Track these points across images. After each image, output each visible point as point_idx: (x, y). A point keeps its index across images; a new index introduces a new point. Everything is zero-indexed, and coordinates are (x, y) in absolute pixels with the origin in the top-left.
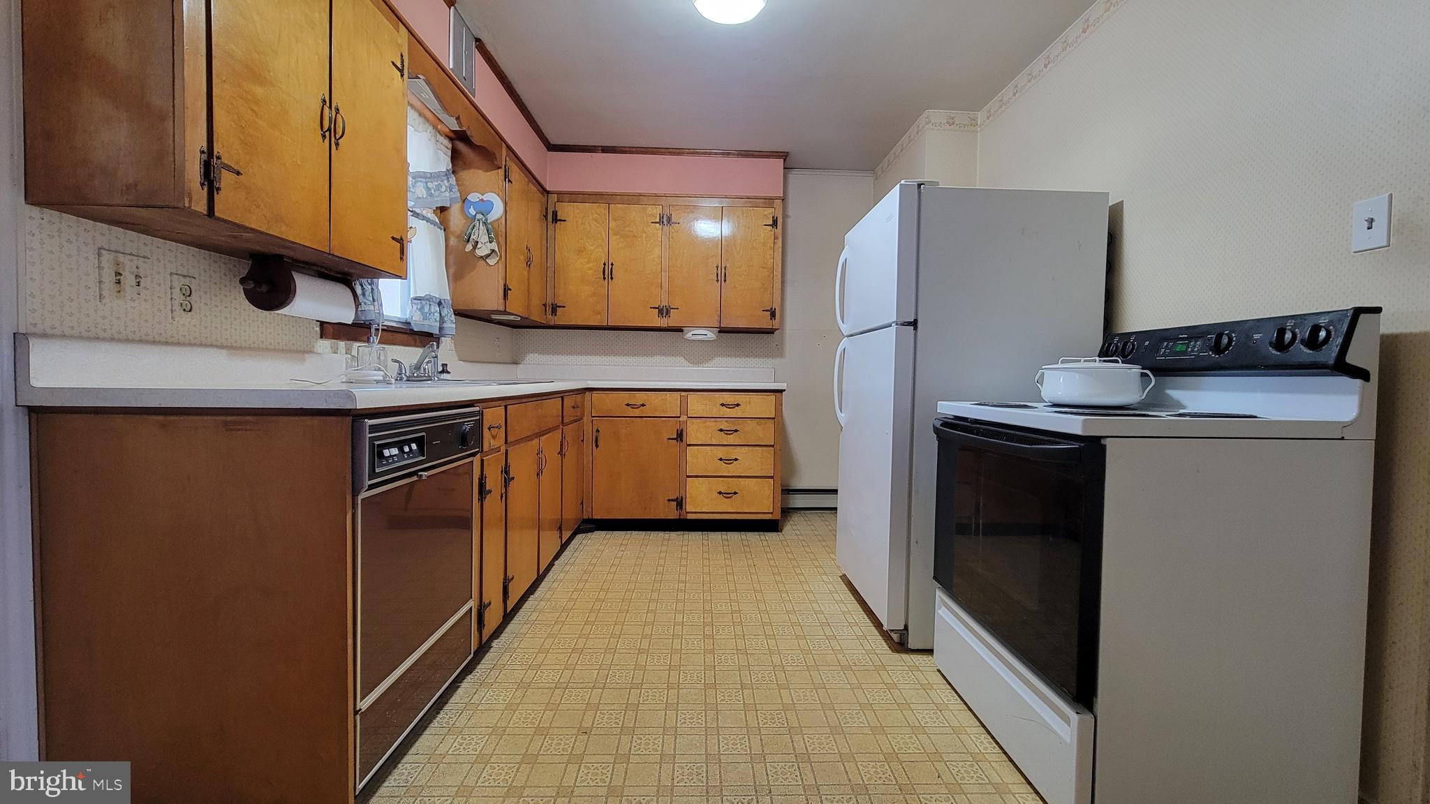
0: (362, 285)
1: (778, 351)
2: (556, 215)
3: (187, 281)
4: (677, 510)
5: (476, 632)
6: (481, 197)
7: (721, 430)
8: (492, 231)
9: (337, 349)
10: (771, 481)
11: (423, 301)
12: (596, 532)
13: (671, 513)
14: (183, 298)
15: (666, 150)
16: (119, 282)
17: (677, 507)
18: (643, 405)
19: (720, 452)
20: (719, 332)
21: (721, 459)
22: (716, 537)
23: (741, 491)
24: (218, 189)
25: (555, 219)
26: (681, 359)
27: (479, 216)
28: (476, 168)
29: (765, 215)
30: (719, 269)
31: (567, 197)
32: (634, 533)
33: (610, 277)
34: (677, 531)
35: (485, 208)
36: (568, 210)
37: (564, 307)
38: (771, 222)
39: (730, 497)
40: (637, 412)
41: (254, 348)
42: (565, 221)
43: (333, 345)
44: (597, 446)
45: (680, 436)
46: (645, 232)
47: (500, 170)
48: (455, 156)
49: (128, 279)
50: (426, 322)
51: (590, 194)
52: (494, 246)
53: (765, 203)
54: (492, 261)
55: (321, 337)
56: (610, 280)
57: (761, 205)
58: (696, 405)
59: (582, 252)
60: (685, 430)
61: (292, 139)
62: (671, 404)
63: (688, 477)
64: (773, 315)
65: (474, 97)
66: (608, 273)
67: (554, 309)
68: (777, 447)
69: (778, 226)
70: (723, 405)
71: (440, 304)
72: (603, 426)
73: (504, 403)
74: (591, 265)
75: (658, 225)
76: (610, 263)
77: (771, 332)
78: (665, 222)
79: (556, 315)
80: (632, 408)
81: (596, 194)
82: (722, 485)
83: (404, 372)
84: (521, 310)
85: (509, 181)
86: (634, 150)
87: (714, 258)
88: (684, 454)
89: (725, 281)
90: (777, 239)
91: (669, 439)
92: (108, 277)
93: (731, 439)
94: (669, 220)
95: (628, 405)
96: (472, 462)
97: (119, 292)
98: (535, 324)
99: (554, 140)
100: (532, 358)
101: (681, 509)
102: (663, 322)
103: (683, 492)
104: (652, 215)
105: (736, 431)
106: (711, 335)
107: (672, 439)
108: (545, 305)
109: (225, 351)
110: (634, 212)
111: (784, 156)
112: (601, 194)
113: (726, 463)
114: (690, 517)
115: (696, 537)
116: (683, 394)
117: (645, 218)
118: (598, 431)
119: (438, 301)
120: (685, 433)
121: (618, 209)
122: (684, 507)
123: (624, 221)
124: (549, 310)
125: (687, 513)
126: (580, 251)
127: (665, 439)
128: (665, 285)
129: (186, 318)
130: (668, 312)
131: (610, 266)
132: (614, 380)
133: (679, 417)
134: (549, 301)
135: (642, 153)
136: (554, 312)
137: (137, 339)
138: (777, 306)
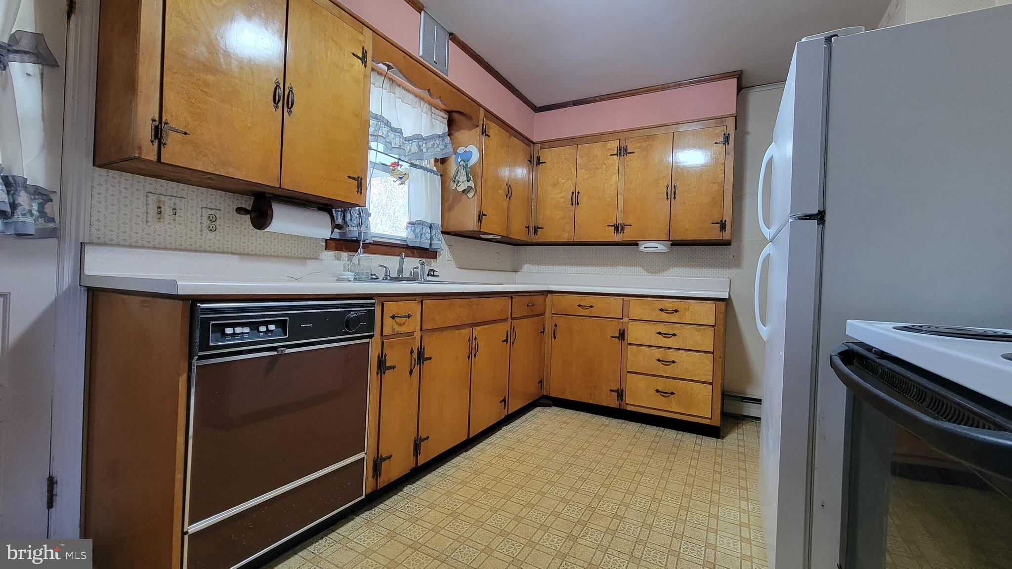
0: (351, 213)
1: (736, 262)
2: (539, 159)
3: (213, 212)
4: (618, 400)
5: (370, 479)
6: (465, 149)
7: (660, 333)
8: (471, 173)
9: (340, 257)
10: (710, 387)
11: (415, 225)
12: (553, 408)
13: (613, 403)
14: (210, 223)
15: (624, 93)
16: (160, 213)
17: (618, 397)
18: (592, 307)
19: (658, 354)
20: (672, 245)
21: (659, 360)
22: (653, 431)
23: (678, 392)
24: (165, 144)
25: (539, 162)
26: (640, 269)
27: (462, 163)
28: (464, 129)
29: (716, 134)
30: (669, 188)
31: (547, 145)
32: (582, 413)
33: (576, 203)
34: (619, 419)
35: (467, 157)
36: (547, 155)
37: (543, 228)
38: (722, 139)
39: (667, 397)
40: (586, 312)
41: (267, 255)
42: (545, 163)
43: (336, 255)
44: (555, 338)
45: (622, 335)
46: (605, 164)
47: (478, 128)
48: (451, 123)
49: (167, 211)
50: (418, 240)
51: (563, 140)
52: (471, 184)
53: (716, 123)
54: (470, 195)
55: (326, 249)
56: (576, 205)
57: (712, 125)
58: (637, 309)
59: (557, 185)
60: (626, 330)
61: (243, 109)
62: (614, 308)
63: (628, 372)
64: (723, 226)
65: (448, 76)
66: (575, 200)
67: (536, 230)
68: (717, 354)
69: (730, 143)
70: (661, 310)
71: (431, 227)
72: (561, 322)
73: (420, 299)
74: (562, 194)
75: (616, 156)
76: (577, 192)
77: (727, 243)
78: (622, 154)
79: (537, 234)
80: (582, 308)
81: (567, 139)
82: (661, 384)
83: (388, 274)
84: (498, 230)
85: (486, 135)
86: (597, 99)
87: (664, 179)
88: (625, 353)
89: (675, 198)
90: (729, 154)
91: (612, 337)
92: (153, 210)
93: (669, 342)
94: (626, 150)
95: (579, 306)
96: (369, 342)
97: (160, 218)
98: (521, 243)
99: (538, 104)
100: (527, 268)
101: (622, 399)
102: (619, 238)
103: (623, 385)
104: (611, 149)
105: (674, 335)
106: (661, 247)
107: (615, 337)
108: (528, 227)
109: (237, 256)
110: (597, 149)
111: (739, 76)
112: (572, 139)
113: (664, 364)
114: (629, 408)
115: (633, 427)
116: (626, 298)
117: (605, 151)
118: (556, 325)
119: (429, 225)
120: (626, 333)
121: (584, 148)
122: (624, 398)
123: (589, 157)
124: (532, 231)
125: (627, 404)
126: (555, 185)
127: (609, 337)
128: (621, 205)
129: (211, 235)
130: (622, 229)
131: (577, 194)
132: (584, 286)
133: (622, 319)
134: (533, 224)
135: (605, 100)
136: (536, 232)
137: (193, 249)
138: (728, 218)
